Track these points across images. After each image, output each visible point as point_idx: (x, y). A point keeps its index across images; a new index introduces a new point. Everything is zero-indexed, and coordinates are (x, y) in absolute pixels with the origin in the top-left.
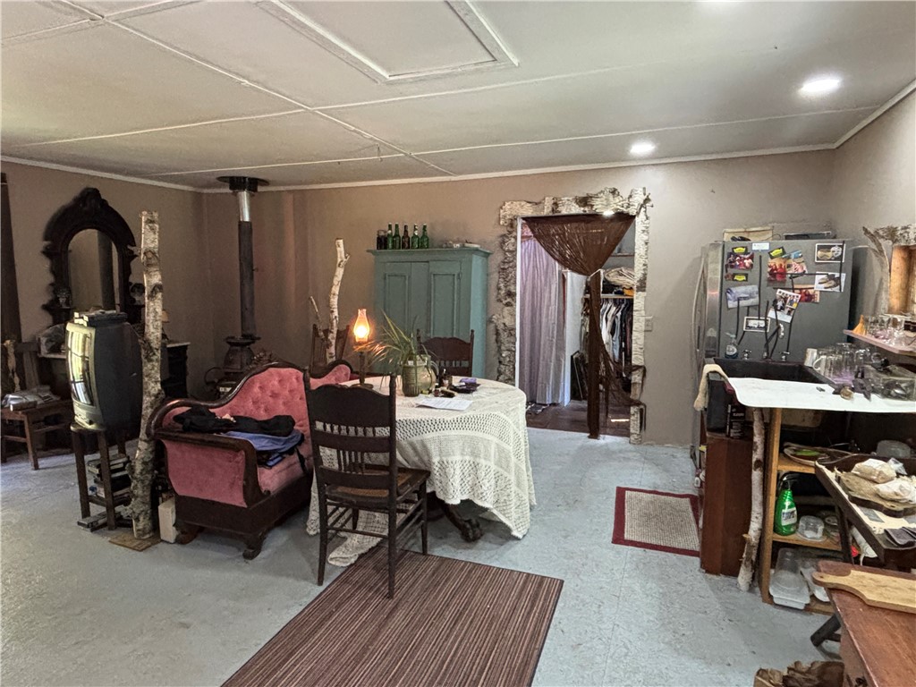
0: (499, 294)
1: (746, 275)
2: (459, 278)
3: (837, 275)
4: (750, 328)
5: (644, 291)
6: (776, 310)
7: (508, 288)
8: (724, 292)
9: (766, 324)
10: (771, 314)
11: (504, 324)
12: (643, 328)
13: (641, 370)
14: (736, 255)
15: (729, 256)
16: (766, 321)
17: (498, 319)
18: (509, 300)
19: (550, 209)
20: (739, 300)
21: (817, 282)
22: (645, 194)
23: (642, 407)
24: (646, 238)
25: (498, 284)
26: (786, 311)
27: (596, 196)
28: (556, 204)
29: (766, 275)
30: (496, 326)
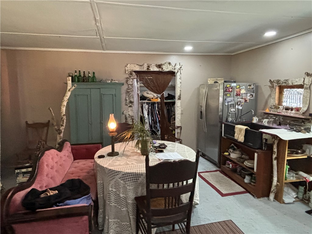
0: (126, 102)
1: (230, 94)
2: (115, 96)
3: (252, 94)
4: (231, 111)
5: (180, 100)
6: (238, 105)
7: (130, 100)
8: (224, 100)
9: (235, 110)
10: (237, 107)
11: (129, 114)
12: (180, 113)
13: (180, 128)
14: (227, 88)
15: (225, 88)
16: (235, 109)
17: (126, 113)
18: (131, 105)
19: (146, 68)
20: (228, 102)
21: (248, 96)
22: (180, 65)
23: (181, 141)
24: (180, 81)
25: (126, 98)
26: (241, 105)
27: (164, 65)
28: (149, 66)
29: (235, 94)
30: (126, 116)
